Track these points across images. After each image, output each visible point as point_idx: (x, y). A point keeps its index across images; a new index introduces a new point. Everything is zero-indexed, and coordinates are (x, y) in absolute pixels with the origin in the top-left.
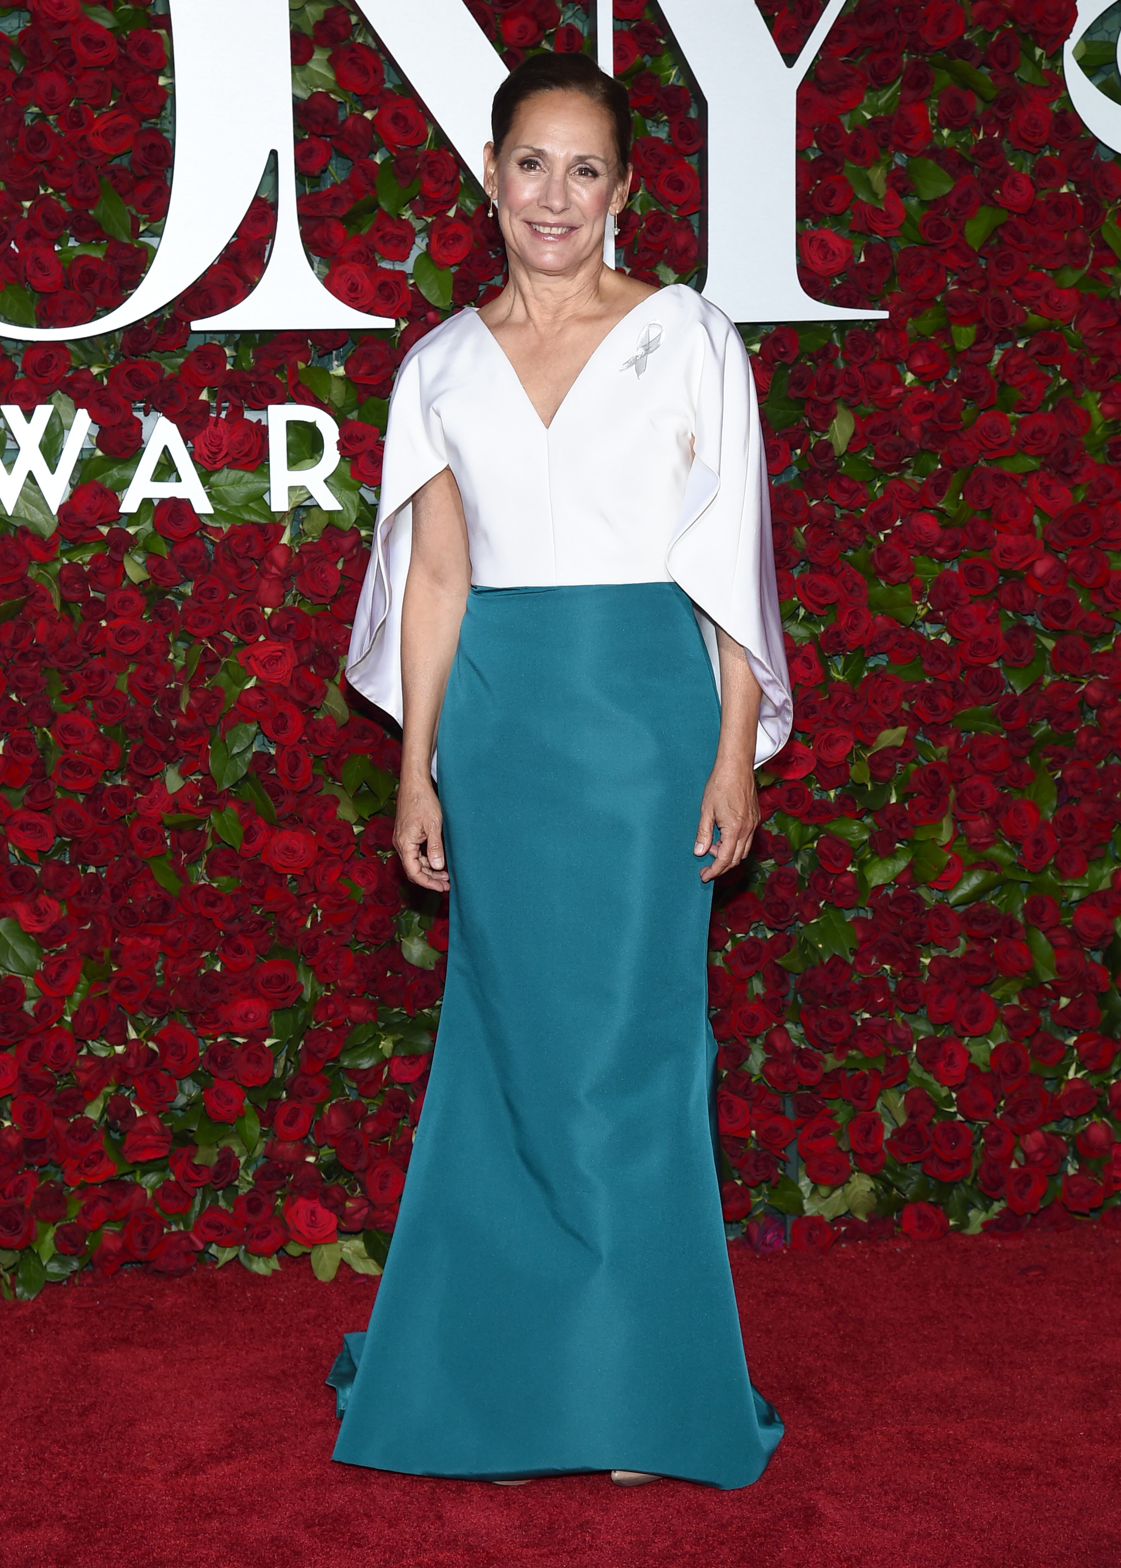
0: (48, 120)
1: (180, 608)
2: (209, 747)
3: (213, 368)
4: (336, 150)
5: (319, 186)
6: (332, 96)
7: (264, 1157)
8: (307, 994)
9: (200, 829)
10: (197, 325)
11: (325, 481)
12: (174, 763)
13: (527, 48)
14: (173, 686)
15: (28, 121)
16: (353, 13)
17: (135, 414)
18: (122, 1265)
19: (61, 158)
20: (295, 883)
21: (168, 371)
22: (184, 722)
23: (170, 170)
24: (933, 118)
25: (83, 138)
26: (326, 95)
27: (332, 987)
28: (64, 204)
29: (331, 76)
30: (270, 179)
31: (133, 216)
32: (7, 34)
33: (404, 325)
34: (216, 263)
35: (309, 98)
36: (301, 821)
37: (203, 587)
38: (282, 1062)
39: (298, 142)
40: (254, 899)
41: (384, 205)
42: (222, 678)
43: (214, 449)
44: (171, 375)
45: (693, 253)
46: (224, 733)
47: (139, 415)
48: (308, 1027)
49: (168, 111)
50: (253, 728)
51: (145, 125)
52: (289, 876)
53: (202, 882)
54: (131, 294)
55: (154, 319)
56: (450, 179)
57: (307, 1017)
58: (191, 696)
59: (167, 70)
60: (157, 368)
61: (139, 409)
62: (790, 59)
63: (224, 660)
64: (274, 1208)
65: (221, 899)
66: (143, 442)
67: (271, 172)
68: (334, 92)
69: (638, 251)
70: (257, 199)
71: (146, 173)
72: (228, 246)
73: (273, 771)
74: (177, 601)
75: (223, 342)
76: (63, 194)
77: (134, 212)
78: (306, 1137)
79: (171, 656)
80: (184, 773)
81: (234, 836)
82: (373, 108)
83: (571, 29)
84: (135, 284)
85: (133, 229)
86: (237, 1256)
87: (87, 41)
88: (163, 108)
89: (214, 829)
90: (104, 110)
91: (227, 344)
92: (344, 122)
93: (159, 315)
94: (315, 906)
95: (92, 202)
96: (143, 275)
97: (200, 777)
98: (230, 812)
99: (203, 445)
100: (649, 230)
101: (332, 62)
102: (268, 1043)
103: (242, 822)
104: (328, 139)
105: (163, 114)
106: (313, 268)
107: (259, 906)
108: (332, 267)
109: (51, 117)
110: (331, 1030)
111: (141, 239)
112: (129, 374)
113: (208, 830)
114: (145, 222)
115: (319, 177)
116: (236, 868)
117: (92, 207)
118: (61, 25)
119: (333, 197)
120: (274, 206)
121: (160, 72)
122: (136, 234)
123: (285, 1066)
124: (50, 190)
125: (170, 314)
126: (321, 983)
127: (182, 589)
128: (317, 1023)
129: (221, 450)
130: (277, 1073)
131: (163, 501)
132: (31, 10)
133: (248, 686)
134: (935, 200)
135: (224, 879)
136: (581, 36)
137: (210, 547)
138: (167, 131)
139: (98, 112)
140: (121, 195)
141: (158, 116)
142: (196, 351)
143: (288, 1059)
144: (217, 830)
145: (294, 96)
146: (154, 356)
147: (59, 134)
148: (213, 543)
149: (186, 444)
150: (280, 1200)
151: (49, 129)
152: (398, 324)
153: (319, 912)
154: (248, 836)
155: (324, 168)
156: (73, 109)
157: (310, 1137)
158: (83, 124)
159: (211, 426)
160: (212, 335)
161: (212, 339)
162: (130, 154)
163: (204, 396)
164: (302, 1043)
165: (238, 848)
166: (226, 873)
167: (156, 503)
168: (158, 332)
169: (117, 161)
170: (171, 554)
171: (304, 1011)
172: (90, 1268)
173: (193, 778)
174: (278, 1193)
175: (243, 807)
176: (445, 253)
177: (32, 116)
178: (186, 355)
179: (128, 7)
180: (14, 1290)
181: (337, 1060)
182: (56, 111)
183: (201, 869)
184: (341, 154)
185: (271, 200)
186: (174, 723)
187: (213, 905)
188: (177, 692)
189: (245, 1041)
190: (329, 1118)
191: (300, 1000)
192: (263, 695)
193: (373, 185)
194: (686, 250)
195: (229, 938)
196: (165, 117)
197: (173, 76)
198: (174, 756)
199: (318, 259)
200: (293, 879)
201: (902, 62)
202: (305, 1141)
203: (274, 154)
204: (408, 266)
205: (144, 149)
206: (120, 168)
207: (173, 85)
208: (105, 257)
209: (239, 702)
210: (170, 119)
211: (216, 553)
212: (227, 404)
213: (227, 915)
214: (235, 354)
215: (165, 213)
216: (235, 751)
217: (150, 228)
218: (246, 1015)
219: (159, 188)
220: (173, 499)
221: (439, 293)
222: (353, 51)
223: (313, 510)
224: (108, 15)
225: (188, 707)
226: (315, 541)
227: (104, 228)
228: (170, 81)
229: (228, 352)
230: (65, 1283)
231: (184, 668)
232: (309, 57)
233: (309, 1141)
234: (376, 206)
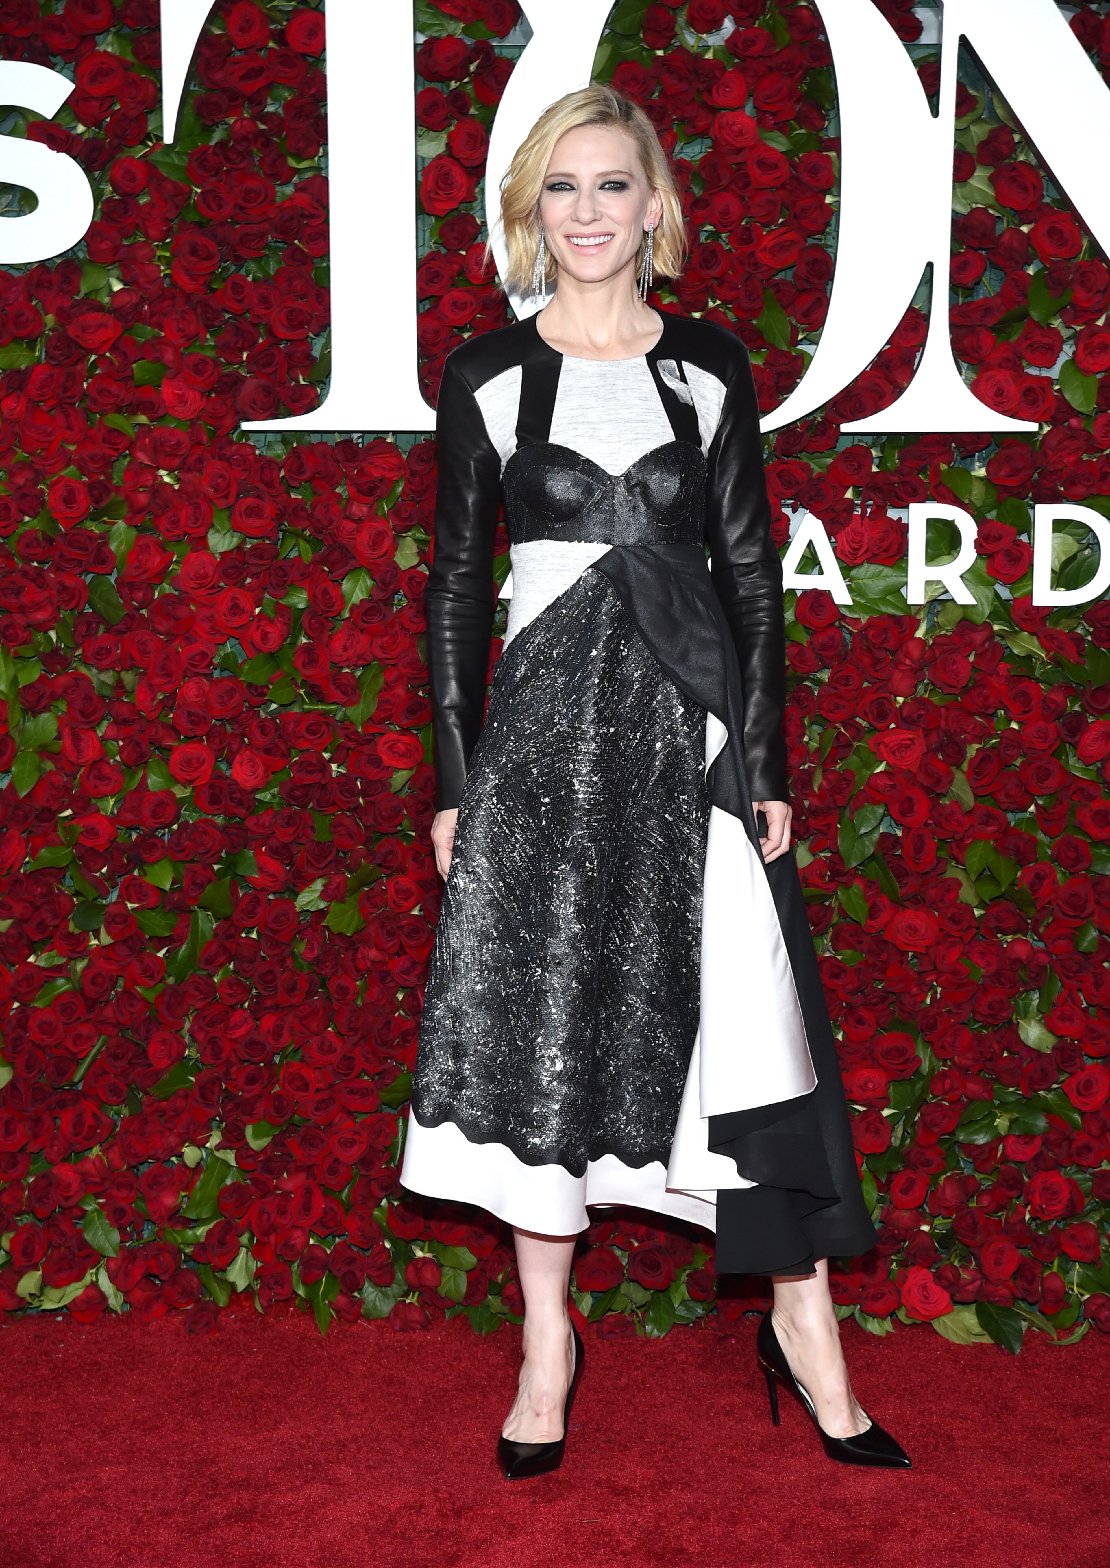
0: (721, 237)
1: (816, 693)
2: (839, 826)
3: (859, 468)
4: (991, 263)
5: (972, 296)
6: (991, 211)
7: (880, 1222)
8: (925, 1067)
9: (827, 904)
10: (845, 428)
11: (961, 577)
12: (805, 840)
14: (806, 766)
15: (702, 239)
16: (1016, 132)
17: (784, 510)
18: (744, 1313)
19: (730, 272)
20: (916, 960)
21: (817, 470)
22: (816, 801)
23: (830, 282)
25: (752, 254)
26: (984, 210)
27: (949, 1063)
28: (731, 316)
29: (990, 191)
30: (925, 289)
31: (792, 326)
32: (688, 159)
33: (1046, 429)
34: (868, 369)
35: (970, 213)
36: (924, 901)
37: (839, 675)
38: (899, 1131)
39: (954, 255)
40: (876, 974)
41: (1035, 315)
42: (853, 761)
43: (855, 546)
44: (819, 474)
46: (852, 814)
47: (787, 511)
48: (925, 1100)
49: (833, 228)
50: (881, 810)
51: (810, 241)
52: (910, 954)
53: (827, 954)
54: (786, 398)
55: (806, 422)
56: (1102, 289)
57: (924, 1090)
58: (824, 778)
59: (834, 190)
60: (806, 468)
61: (787, 506)
63: (856, 744)
64: (890, 1271)
65: (845, 971)
66: (789, 537)
67: (926, 283)
68: (992, 207)
70: (910, 309)
71: (807, 286)
72: (880, 354)
73: (899, 852)
74: (814, 687)
75: (870, 443)
76: (730, 306)
77: (794, 322)
78: (921, 1206)
79: (806, 739)
80: (813, 850)
81: (859, 912)
82: (1029, 223)
84: (790, 388)
85: (791, 338)
86: (853, 1314)
87: (761, 164)
88: (828, 224)
89: (840, 904)
90: (773, 227)
91: (874, 445)
92: (1001, 236)
93: (811, 418)
94: (935, 983)
95: (756, 313)
96: (798, 380)
97: (829, 855)
98: (857, 888)
99: (845, 542)
101: (993, 180)
102: (886, 1112)
103: (867, 899)
104: (984, 252)
105: (828, 230)
106: (961, 374)
107: (881, 981)
108: (980, 374)
109: (724, 235)
110: (947, 1104)
111: (799, 347)
112: (780, 475)
113: (835, 905)
114: (803, 332)
115: (972, 289)
116: (860, 942)
117: (755, 318)
118: (739, 150)
119: (985, 307)
120: (927, 318)
121: (827, 191)
122: (795, 342)
123: (903, 1135)
124: (718, 302)
125: (821, 417)
126: (939, 1058)
127: (819, 675)
128: (935, 1097)
129: (861, 546)
130: (895, 1141)
131: (805, 593)
132: (713, 137)
133: (878, 770)
135: (849, 952)
137: (847, 637)
138: (831, 246)
139: (767, 229)
140: (784, 308)
141: (822, 232)
142: (844, 452)
143: (905, 1130)
144: (844, 906)
145: (953, 211)
146: (804, 458)
147: (730, 250)
148: (851, 633)
149: (830, 539)
150: (894, 1264)
151: (721, 246)
152: (1041, 428)
153: (939, 989)
154: (873, 913)
155: (977, 280)
156: (744, 228)
157: (925, 1206)
158: (752, 241)
159: (855, 525)
160: (859, 437)
161: (860, 441)
162: (795, 268)
163: (849, 494)
164: (919, 1115)
165: (863, 923)
166: (850, 946)
167: (799, 593)
168: (809, 434)
169: (781, 276)
170: (810, 643)
171: (921, 1083)
172: (715, 1312)
173: (822, 854)
174: (893, 1257)
175: (869, 885)
176: (1091, 361)
177: (706, 234)
178: (835, 456)
179: (803, 131)
180: (644, 1327)
181: (952, 1133)
182: (729, 228)
183: (826, 941)
184: (995, 266)
185: (924, 312)
186: (806, 803)
187: (837, 976)
188: (810, 773)
189: (865, 1109)
190: (944, 1190)
191: (917, 1072)
192: (892, 780)
193: (1025, 296)
195: (851, 1009)
196: (829, 233)
197: (839, 195)
198: (805, 834)
199: (965, 365)
200: (914, 957)
202: (921, 1210)
203: (930, 265)
204: (1054, 373)
205: (807, 264)
206: (783, 282)
207: (838, 202)
208: (764, 364)
209: (868, 785)
210: (834, 234)
211: (853, 642)
212: (871, 502)
213: (850, 987)
214: (880, 455)
215: (822, 323)
216: (863, 831)
217: (809, 337)
218: (866, 1085)
219: (819, 300)
220: (815, 591)
221: (1082, 398)
222: (1014, 169)
223: (949, 604)
224: (783, 139)
225: (820, 788)
226: (949, 634)
227: (765, 338)
228: (836, 199)
229: (874, 453)
230: (691, 1325)
231: (818, 750)
232: (970, 174)
233: (924, 1210)
234: (1026, 315)
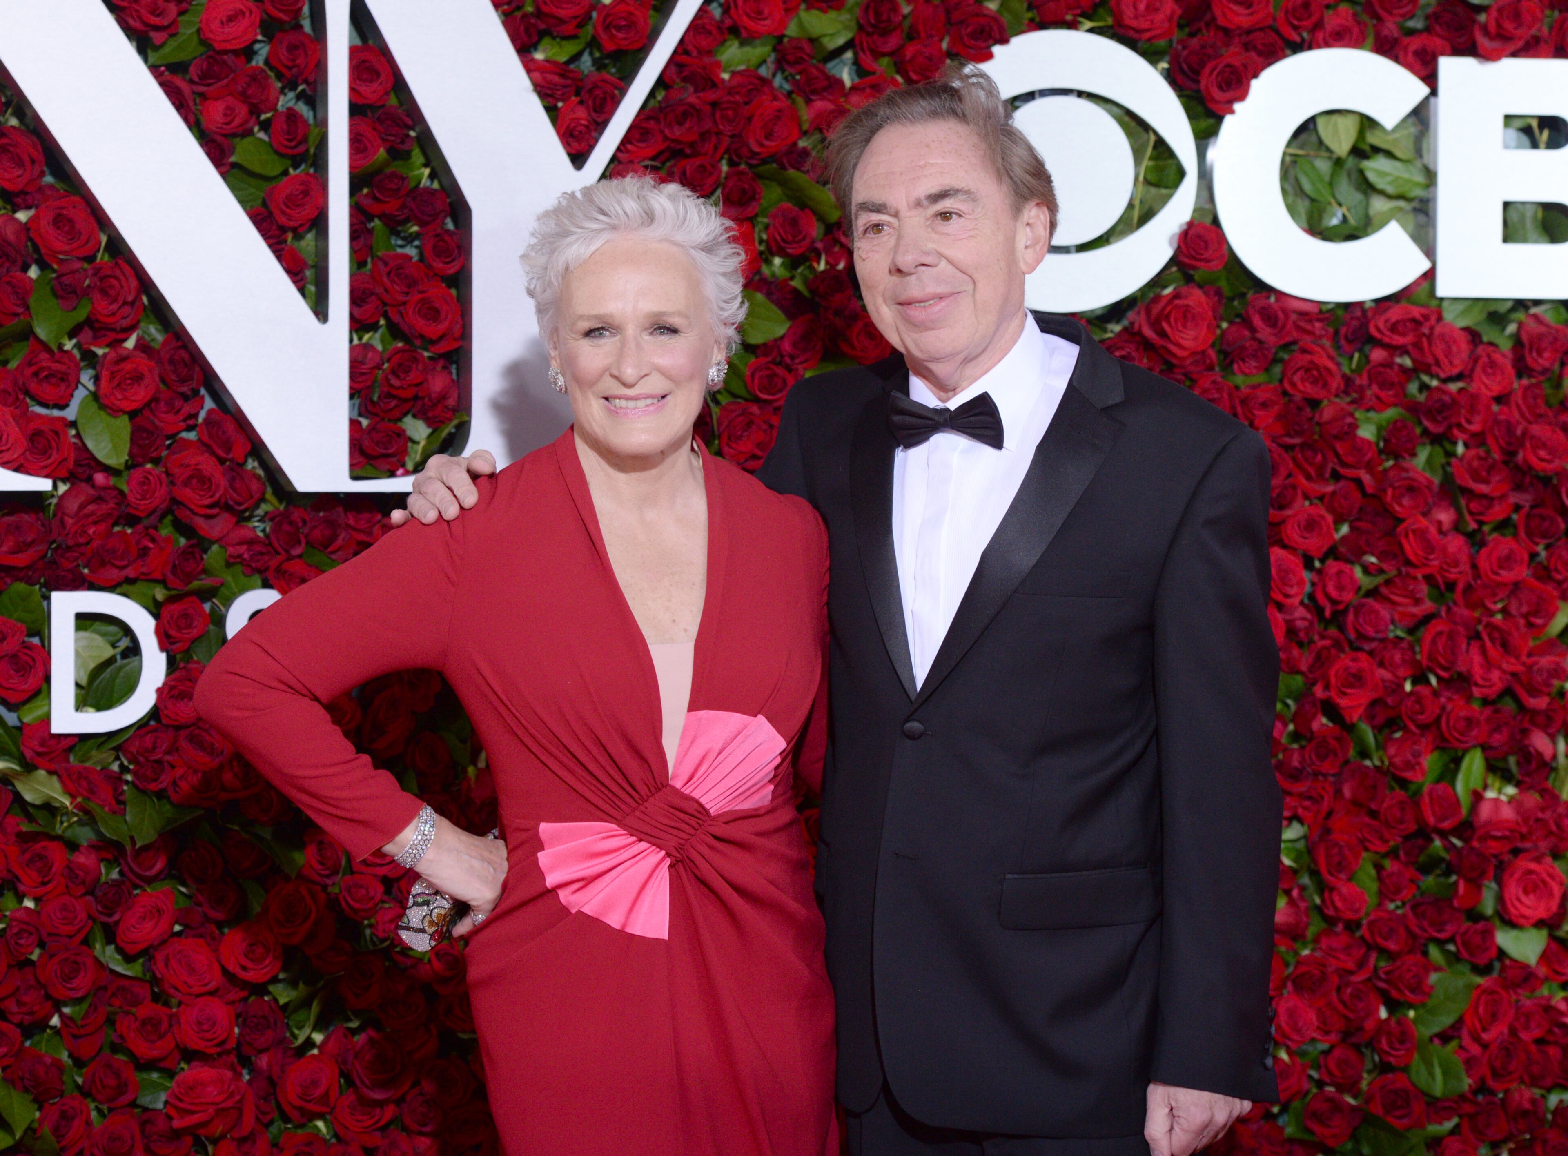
13: (234, 135)
24: (761, 241)
33: (63, 488)
41: (41, 332)
45: (451, 402)
56: (130, 298)
62: (578, 159)
69: (379, 397)
82: (28, 208)
83: (292, 115)
100: (393, 372)
134: (765, 345)
136: (305, 123)
152: (55, 486)
176: (120, 396)
193: (27, 308)
194: (443, 397)
201: (721, 171)
204: (70, 413)
221: (110, 446)
222: (4, 136)
234: (28, 334)
